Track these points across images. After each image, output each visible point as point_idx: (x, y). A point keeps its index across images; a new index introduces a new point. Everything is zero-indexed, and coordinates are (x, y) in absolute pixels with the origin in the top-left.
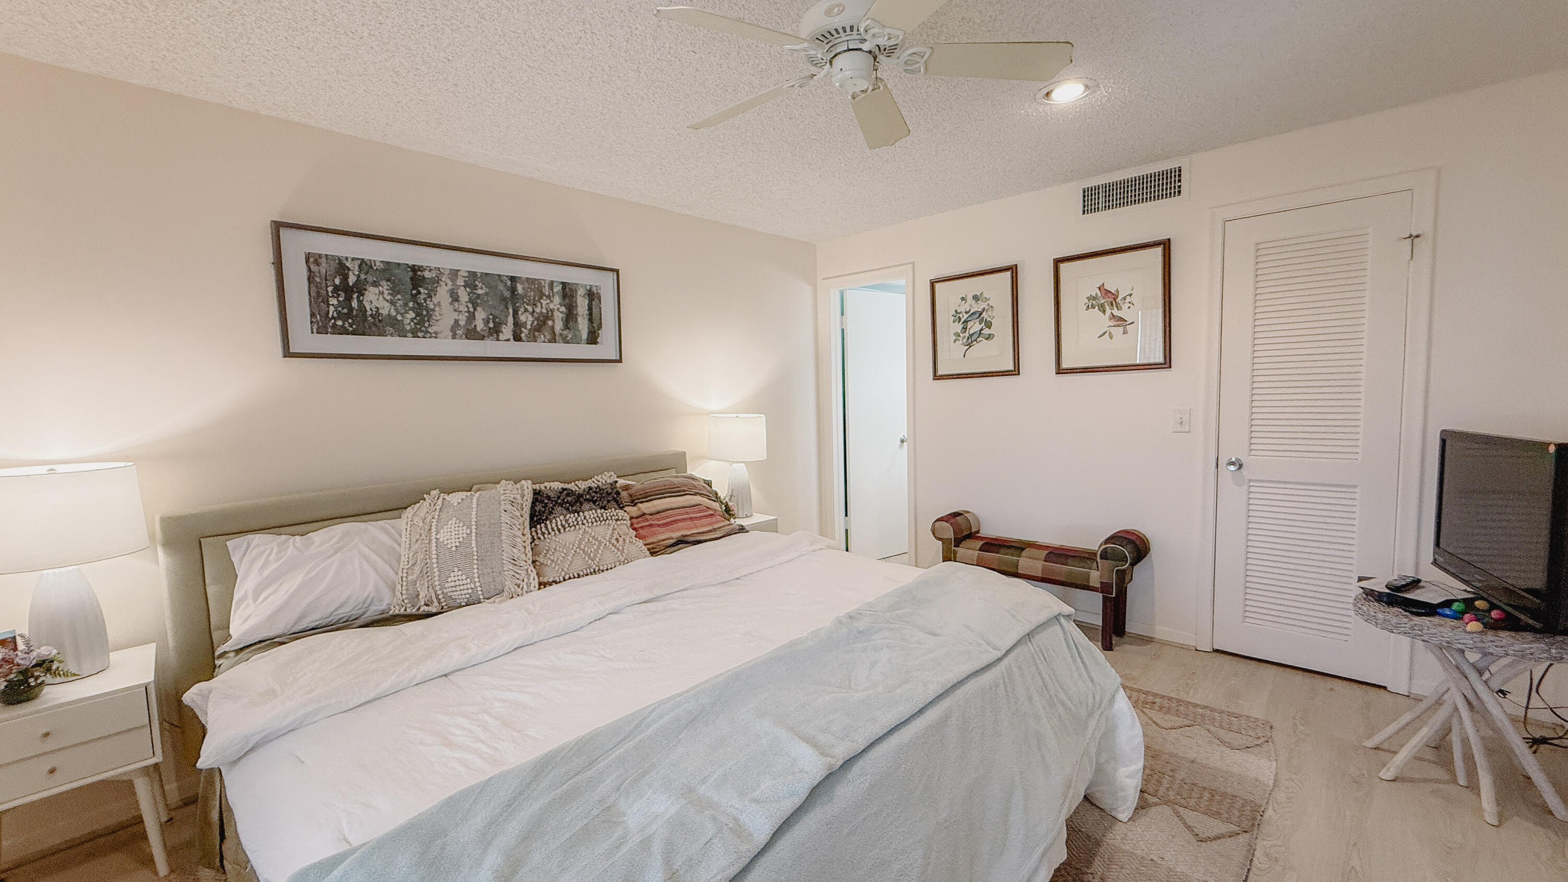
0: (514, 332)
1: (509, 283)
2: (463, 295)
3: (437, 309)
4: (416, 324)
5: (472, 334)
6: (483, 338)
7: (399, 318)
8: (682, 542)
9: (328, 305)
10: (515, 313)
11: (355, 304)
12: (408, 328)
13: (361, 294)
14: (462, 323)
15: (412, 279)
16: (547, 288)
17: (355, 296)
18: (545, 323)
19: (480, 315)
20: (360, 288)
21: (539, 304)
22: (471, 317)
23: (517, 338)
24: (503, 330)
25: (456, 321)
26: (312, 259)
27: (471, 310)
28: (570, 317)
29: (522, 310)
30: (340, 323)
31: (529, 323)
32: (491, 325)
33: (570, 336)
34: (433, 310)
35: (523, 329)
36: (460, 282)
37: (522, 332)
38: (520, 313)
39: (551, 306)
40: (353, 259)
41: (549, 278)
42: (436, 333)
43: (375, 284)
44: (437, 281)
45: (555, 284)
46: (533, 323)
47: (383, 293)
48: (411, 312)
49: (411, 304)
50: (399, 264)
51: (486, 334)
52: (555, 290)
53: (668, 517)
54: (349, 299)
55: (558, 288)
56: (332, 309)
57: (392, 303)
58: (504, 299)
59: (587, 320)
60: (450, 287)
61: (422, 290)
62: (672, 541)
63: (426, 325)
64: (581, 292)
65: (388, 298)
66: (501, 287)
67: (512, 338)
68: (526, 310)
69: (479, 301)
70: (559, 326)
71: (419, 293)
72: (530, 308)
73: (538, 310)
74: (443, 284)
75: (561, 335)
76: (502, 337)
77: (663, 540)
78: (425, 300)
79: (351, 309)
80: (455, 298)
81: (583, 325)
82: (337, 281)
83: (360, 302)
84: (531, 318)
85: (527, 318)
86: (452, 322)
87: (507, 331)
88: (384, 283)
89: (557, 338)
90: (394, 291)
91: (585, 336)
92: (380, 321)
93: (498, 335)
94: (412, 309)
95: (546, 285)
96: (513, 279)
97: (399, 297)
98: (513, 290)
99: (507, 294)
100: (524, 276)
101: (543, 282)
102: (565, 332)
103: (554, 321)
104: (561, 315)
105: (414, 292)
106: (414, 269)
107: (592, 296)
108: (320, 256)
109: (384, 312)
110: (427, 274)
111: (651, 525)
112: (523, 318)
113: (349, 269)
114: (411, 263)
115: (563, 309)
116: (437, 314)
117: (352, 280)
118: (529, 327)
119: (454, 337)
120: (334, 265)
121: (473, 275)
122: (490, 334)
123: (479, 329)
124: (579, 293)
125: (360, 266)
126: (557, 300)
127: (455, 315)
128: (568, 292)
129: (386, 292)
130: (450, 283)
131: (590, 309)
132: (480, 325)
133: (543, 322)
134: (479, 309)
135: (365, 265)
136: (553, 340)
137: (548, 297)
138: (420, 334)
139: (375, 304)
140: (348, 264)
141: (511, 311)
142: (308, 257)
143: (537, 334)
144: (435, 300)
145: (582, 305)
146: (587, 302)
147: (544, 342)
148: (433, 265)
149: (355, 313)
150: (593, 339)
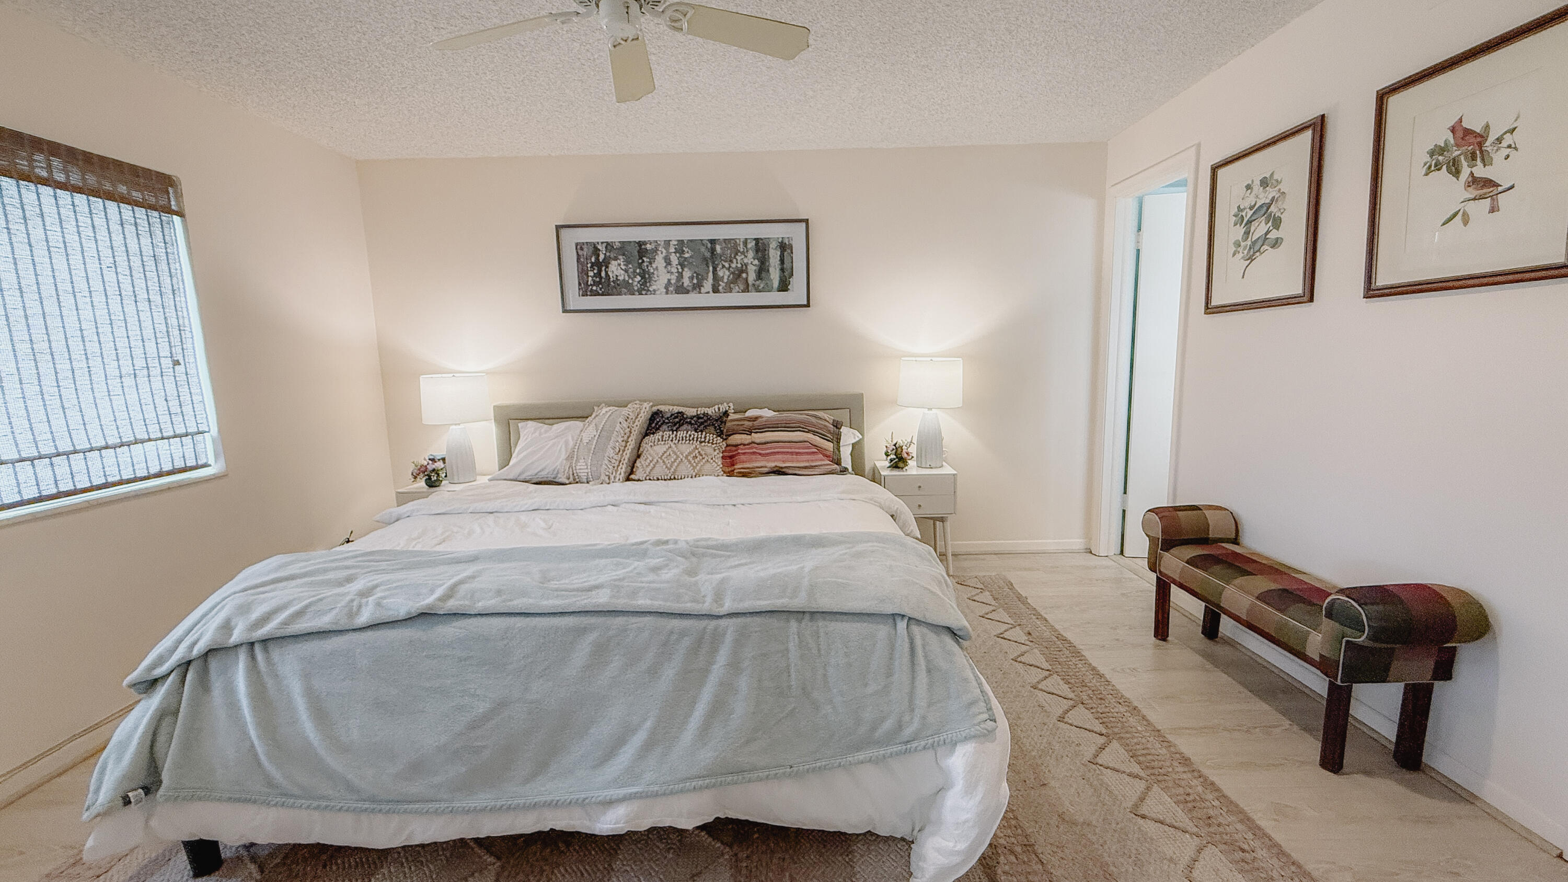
0: (713, 285)
1: (709, 245)
2: (674, 259)
3: (655, 272)
4: (641, 285)
5: (681, 290)
6: (687, 292)
7: (630, 281)
8: (779, 472)
9: (588, 276)
10: (715, 270)
11: (603, 274)
12: (636, 288)
13: (607, 267)
14: (673, 282)
15: (638, 252)
16: (742, 246)
17: (603, 268)
18: (739, 276)
19: (687, 274)
20: (606, 263)
21: (734, 261)
22: (680, 275)
23: (716, 290)
24: (704, 284)
25: (669, 280)
26: (579, 246)
27: (680, 270)
28: (762, 270)
29: (720, 266)
30: (594, 288)
31: (726, 277)
32: (695, 281)
33: (762, 286)
34: (653, 273)
35: (721, 283)
36: (672, 250)
37: (720, 285)
38: (718, 269)
39: (746, 261)
40: (602, 243)
41: (743, 237)
42: (654, 291)
43: (616, 259)
44: (655, 251)
45: (749, 241)
46: (729, 277)
47: (619, 265)
48: (638, 277)
49: (638, 271)
50: (630, 242)
51: (690, 288)
52: (749, 246)
53: (771, 448)
54: (600, 271)
55: (751, 244)
56: (590, 279)
57: (626, 271)
58: (705, 259)
59: (778, 269)
60: (664, 254)
61: (645, 259)
62: (766, 470)
63: (648, 284)
64: (773, 245)
65: (623, 267)
66: (703, 249)
67: (711, 290)
68: (724, 266)
69: (686, 263)
70: (752, 277)
71: (643, 261)
72: (727, 265)
73: (734, 265)
74: (659, 252)
75: (754, 285)
76: (703, 290)
77: (757, 467)
78: (647, 266)
79: (601, 278)
80: (668, 262)
81: (775, 275)
82: (593, 260)
83: (607, 273)
84: (727, 273)
85: (724, 273)
86: (666, 281)
87: (708, 285)
88: (621, 257)
89: (750, 288)
90: (627, 262)
91: (776, 284)
92: (618, 285)
93: (700, 289)
94: (639, 274)
95: (741, 243)
96: (713, 242)
97: (630, 266)
98: (713, 251)
99: (708, 255)
100: (721, 238)
101: (738, 241)
102: (758, 282)
103: (747, 274)
104: (754, 268)
105: (640, 261)
106: (640, 244)
107: (785, 247)
108: (583, 243)
109: (621, 278)
110: (648, 247)
111: (754, 453)
112: (720, 273)
113: (599, 250)
114: (637, 240)
115: (756, 262)
116: (655, 276)
117: (602, 257)
118: (725, 280)
119: (667, 293)
120: (591, 249)
121: (681, 242)
122: (694, 288)
123: (685, 285)
124: (771, 246)
125: (606, 247)
126: (751, 254)
127: (668, 276)
128: (761, 247)
129: (622, 263)
130: (664, 251)
131: (782, 261)
132: (686, 282)
133: (739, 274)
134: (686, 269)
135: (609, 246)
136: (746, 290)
137: (743, 253)
138: (644, 292)
139: (616, 273)
140: (599, 247)
141: (711, 268)
142: (577, 244)
143: (732, 285)
144: (654, 266)
145: (774, 256)
146: (779, 253)
147: (739, 292)
148: (652, 239)
149: (603, 280)
150: (784, 286)
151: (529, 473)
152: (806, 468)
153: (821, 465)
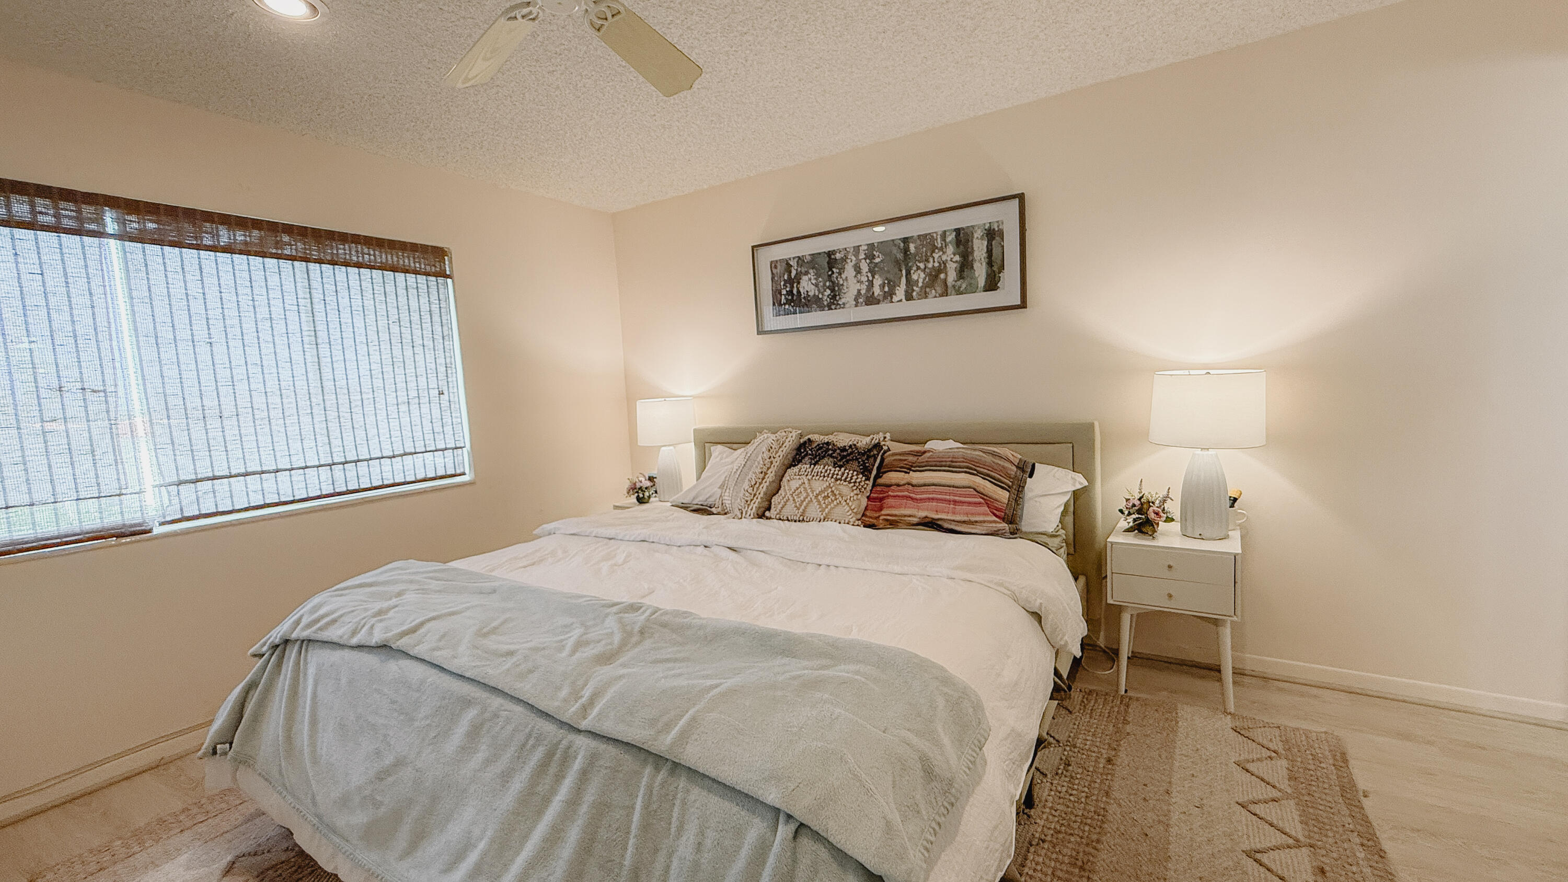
0: (906, 292)
1: (902, 245)
2: (865, 267)
3: (845, 284)
4: (830, 299)
5: (871, 300)
6: (878, 302)
7: (820, 296)
8: (931, 524)
9: (781, 295)
10: (908, 273)
11: (795, 291)
12: (825, 303)
13: (799, 283)
14: (863, 292)
15: (828, 263)
16: (939, 240)
17: (795, 285)
18: (937, 276)
19: (878, 281)
20: (798, 279)
21: (931, 260)
22: (871, 284)
23: (909, 297)
24: (897, 292)
25: (859, 291)
26: (774, 265)
27: (871, 278)
28: (965, 266)
29: (915, 268)
30: (787, 307)
31: (921, 281)
32: (886, 289)
33: (964, 286)
34: (842, 285)
35: (915, 288)
36: (862, 256)
37: (913, 290)
38: (912, 272)
39: (944, 258)
40: (794, 258)
41: (940, 230)
42: (844, 304)
43: (807, 273)
44: (844, 259)
45: (947, 233)
46: (925, 279)
47: (810, 279)
48: (828, 290)
49: (828, 284)
50: (820, 254)
51: (881, 298)
52: (949, 239)
53: (927, 492)
54: (792, 287)
55: (951, 237)
56: (783, 297)
57: (816, 285)
58: (897, 263)
59: (984, 264)
60: (854, 262)
61: (834, 270)
62: (915, 520)
63: (838, 298)
64: (978, 234)
65: (814, 282)
66: (895, 250)
67: (903, 298)
68: (918, 268)
69: (876, 269)
70: (952, 276)
71: (833, 273)
72: (922, 265)
73: (930, 265)
74: (849, 261)
75: (954, 286)
76: (895, 299)
77: (905, 516)
78: (837, 278)
79: (793, 295)
80: (858, 270)
81: (980, 271)
82: (786, 277)
83: (798, 289)
84: (923, 275)
85: (919, 277)
86: (855, 293)
87: (900, 292)
88: (811, 271)
89: (949, 291)
90: (818, 275)
91: (982, 282)
92: (809, 301)
93: (892, 298)
94: (828, 288)
95: (939, 237)
96: (906, 240)
97: (820, 279)
98: (906, 251)
99: (900, 256)
100: (915, 234)
101: (935, 235)
102: (959, 283)
103: (946, 274)
104: (955, 265)
105: (830, 273)
106: (830, 254)
107: (993, 235)
108: (777, 261)
109: (811, 294)
110: (838, 256)
111: (907, 497)
112: (915, 277)
113: (791, 266)
114: (826, 250)
115: (957, 258)
116: (845, 288)
117: (794, 273)
118: (920, 284)
119: (856, 306)
120: (784, 264)
121: (871, 246)
122: (885, 298)
123: (876, 294)
124: (976, 235)
125: (798, 262)
126: (950, 249)
127: (858, 286)
128: (962, 238)
129: (812, 278)
130: (854, 258)
131: (990, 252)
132: (877, 291)
133: (935, 276)
134: (876, 277)
135: (800, 259)
136: (945, 293)
137: (941, 249)
138: (833, 307)
139: (806, 289)
140: (791, 263)
141: (904, 272)
142: (772, 262)
143: (928, 290)
144: (843, 276)
145: (979, 248)
146: (986, 243)
147: (935, 297)
148: (841, 247)
149: (795, 298)
150: (992, 284)
151: (701, 498)
152: (964, 522)
153: (984, 522)
